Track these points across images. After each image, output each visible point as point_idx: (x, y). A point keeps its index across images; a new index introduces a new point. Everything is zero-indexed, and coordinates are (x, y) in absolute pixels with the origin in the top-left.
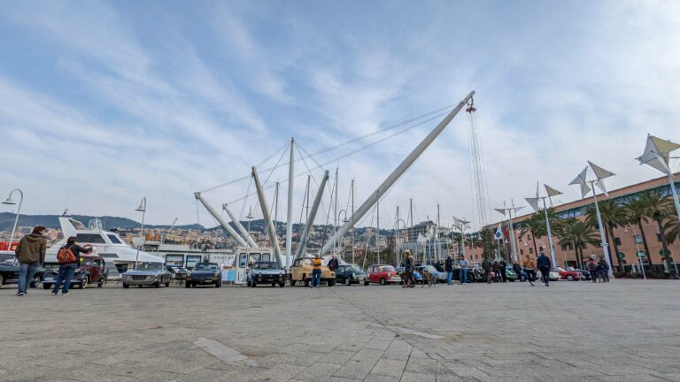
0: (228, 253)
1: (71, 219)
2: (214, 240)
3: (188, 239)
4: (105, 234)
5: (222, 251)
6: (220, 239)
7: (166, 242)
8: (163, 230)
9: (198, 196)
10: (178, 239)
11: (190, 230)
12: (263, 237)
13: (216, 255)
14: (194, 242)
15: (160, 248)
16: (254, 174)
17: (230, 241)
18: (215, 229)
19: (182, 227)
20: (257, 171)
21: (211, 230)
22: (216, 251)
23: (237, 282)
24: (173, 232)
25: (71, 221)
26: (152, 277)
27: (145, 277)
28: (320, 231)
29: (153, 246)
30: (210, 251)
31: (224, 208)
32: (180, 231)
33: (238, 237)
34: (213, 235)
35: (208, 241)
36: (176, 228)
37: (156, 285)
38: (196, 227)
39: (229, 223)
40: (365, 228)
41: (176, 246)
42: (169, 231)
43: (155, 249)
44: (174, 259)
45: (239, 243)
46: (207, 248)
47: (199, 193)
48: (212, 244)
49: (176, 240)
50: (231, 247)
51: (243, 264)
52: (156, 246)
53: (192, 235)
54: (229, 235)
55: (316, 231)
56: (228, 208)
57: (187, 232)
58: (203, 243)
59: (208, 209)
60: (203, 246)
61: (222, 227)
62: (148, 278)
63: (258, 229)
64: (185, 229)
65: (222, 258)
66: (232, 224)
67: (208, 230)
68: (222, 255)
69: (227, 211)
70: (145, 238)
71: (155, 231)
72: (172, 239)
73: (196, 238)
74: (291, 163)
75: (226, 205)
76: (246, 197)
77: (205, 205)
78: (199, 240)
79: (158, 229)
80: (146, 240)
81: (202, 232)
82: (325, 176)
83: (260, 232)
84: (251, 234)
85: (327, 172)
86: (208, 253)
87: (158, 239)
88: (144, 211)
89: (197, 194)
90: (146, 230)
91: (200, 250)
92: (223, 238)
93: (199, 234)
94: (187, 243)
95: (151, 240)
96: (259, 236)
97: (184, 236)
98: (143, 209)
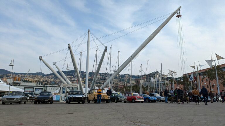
0: (56, 87)
2: (49, 80)
3: (36, 79)
5: (53, 85)
6: (52, 80)
7: (24, 81)
8: (23, 75)
9: (41, 58)
10: (30, 80)
11: (37, 75)
12: (74, 79)
14: (39, 81)
15: (21, 84)
16: (69, 48)
17: (57, 80)
18: (50, 75)
19: (32, 74)
20: (71, 46)
21: (47, 75)
22: (50, 86)
23: (61, 101)
24: (28, 76)
26: (17, 99)
27: (14, 99)
28: (102, 76)
29: (17, 83)
31: (54, 64)
32: (31, 76)
33: (62, 79)
34: (49, 78)
35: (46, 81)
36: (29, 74)
37: (19, 103)
38: (40, 74)
39: (57, 72)
40: (125, 75)
41: (29, 83)
42: (26, 76)
43: (18, 85)
44: (28, 90)
45: (62, 82)
46: (46, 84)
47: (41, 57)
48: (48, 82)
50: (58, 84)
51: (64, 92)
52: (19, 83)
53: (38, 78)
54: (57, 78)
55: (100, 76)
57: (35, 76)
58: (43, 82)
60: (44, 83)
61: (53, 74)
63: (71, 75)
64: (34, 75)
66: (58, 72)
67: (46, 75)
68: (53, 88)
69: (56, 66)
70: (13, 79)
71: (18, 76)
72: (27, 80)
73: (40, 79)
74: (88, 42)
75: (55, 63)
76: (66, 59)
77: (44, 63)
78: (41, 80)
79: (20, 75)
80: (14, 80)
81: (43, 76)
82: (105, 49)
83: (72, 77)
84: (68, 77)
85: (106, 47)
86: (46, 87)
87: (20, 80)
88: (13, 66)
89: (40, 57)
90: (14, 75)
91: (42, 85)
92: (54, 79)
93: (42, 77)
94: (35, 82)
95: (17, 80)
96: (72, 78)
97: (34, 78)
98: (12, 65)
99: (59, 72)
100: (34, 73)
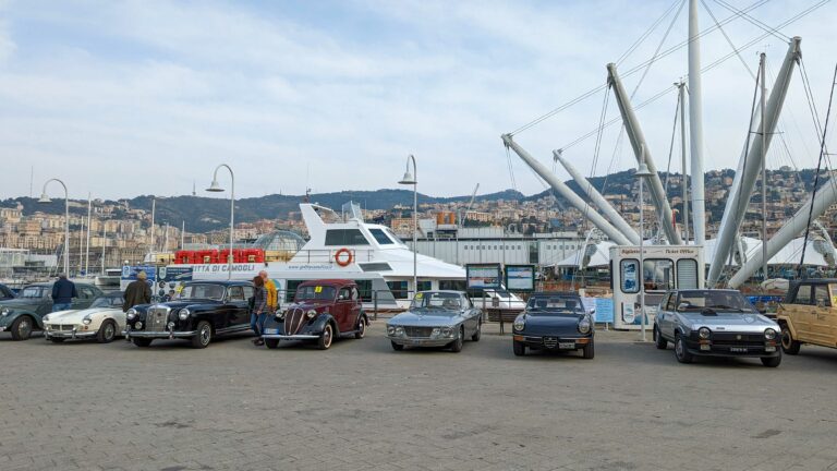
0: (570, 239)
1: (316, 205)
2: (541, 215)
3: (498, 216)
4: (365, 229)
5: (559, 234)
6: (552, 214)
7: (469, 223)
8: (460, 204)
9: (508, 142)
10: (484, 218)
11: (500, 201)
12: (632, 205)
13: (549, 243)
14: (510, 221)
15: (459, 235)
16: (612, 81)
17: (570, 214)
18: (542, 195)
19: (488, 197)
20: (619, 73)
21: (534, 198)
22: (549, 235)
24: (476, 205)
25: (316, 209)
26: (442, 329)
27: (429, 330)
29: (448, 231)
30: (538, 235)
31: (556, 158)
32: (485, 204)
33: (592, 212)
34: (539, 208)
35: (533, 218)
36: (479, 199)
38: (512, 196)
39: (566, 183)
41: (482, 230)
42: (469, 205)
43: (452, 236)
44: (482, 273)
46: (532, 230)
47: (509, 136)
48: (539, 223)
49: (481, 219)
50: (573, 227)
51: (629, 284)
52: (454, 232)
53: (505, 210)
54: (569, 204)
56: (563, 156)
57: (496, 205)
58: (524, 221)
59: (528, 162)
60: (525, 226)
61: (555, 191)
62: (435, 333)
63: (621, 191)
64: (494, 200)
65: (561, 247)
67: (529, 199)
68: (561, 243)
69: (562, 162)
70: (435, 220)
71: (449, 207)
72: (475, 218)
73: (512, 213)
74: (692, 40)
75: (560, 151)
76: (602, 128)
77: (522, 157)
78: (517, 217)
79: (453, 203)
80: (438, 223)
81: (521, 203)
82: (790, 51)
83: (624, 196)
84: (608, 200)
85: (797, 41)
86: (536, 239)
87: (454, 219)
88: (415, 183)
89: (507, 138)
90: (437, 205)
91: (521, 236)
92: (557, 210)
93: (516, 207)
94: (499, 224)
95: (446, 222)
96: (625, 203)
97: (493, 212)
98: (412, 180)
99: (574, 185)
100: (492, 195)
